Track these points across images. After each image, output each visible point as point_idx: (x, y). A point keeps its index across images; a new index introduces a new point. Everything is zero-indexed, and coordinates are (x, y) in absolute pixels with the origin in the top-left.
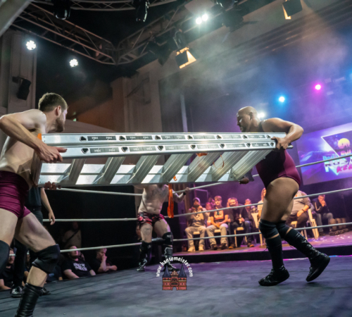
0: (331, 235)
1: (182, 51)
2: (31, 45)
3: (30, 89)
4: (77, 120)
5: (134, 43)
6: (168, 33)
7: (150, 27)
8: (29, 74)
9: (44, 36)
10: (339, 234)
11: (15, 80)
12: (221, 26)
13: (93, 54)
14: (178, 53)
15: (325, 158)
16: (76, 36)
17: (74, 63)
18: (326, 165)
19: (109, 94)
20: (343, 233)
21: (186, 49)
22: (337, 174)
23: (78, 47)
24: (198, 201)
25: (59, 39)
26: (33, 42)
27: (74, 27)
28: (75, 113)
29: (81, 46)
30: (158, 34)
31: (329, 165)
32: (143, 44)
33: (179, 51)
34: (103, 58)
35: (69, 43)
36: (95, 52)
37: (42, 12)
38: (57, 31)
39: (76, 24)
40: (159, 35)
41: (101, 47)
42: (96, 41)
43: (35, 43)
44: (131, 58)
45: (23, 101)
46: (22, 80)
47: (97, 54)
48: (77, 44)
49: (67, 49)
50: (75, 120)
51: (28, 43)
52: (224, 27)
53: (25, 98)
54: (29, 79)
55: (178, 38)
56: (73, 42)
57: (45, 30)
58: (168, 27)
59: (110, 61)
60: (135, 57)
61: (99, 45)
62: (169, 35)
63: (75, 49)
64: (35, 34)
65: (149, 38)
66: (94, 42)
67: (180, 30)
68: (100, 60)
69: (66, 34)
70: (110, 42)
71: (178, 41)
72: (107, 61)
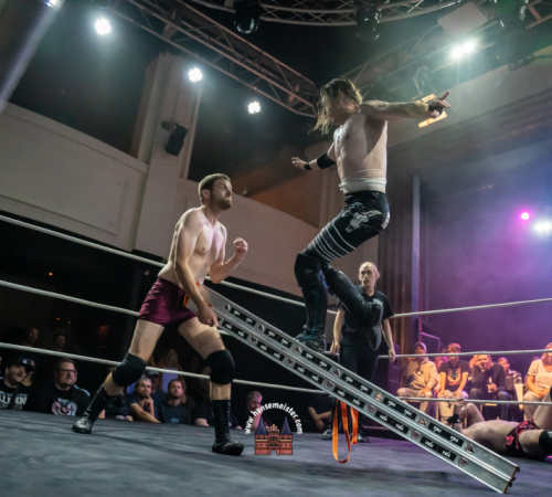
1: (425, 99)
2: (195, 75)
3: (185, 140)
7: (376, 64)
8: (187, 118)
9: (218, 64)
11: (165, 125)
13: (284, 97)
16: (263, 70)
17: (254, 107)
21: (432, 96)
23: (264, 85)
24: (422, 348)
25: (237, 70)
26: (199, 71)
27: (261, 54)
28: (245, 193)
29: (266, 83)
33: (420, 98)
34: (299, 106)
36: (288, 95)
37: (217, 29)
38: (236, 58)
39: (264, 50)
40: (391, 74)
41: (297, 89)
42: (291, 79)
43: (202, 72)
45: (173, 157)
46: (175, 127)
47: (291, 99)
48: (263, 80)
49: (247, 87)
51: (191, 71)
53: (176, 153)
54: (186, 126)
55: (420, 78)
56: (257, 77)
57: (218, 54)
58: (405, 64)
59: (310, 112)
61: (295, 86)
63: (259, 87)
64: (203, 60)
65: (375, 79)
66: (289, 80)
67: (425, 68)
68: (296, 107)
69: (247, 64)
70: (312, 83)
71: (419, 83)
72: (303, 111)
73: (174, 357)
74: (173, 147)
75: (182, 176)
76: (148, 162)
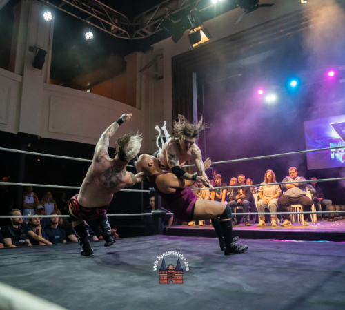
0: (329, 221)
1: (196, 30)
2: (48, 16)
3: (46, 58)
4: (91, 92)
5: (150, 18)
6: (184, 11)
7: (165, 5)
8: (45, 44)
9: (62, 7)
10: (337, 220)
11: (31, 49)
12: (236, 7)
13: (108, 27)
14: (192, 32)
15: (332, 145)
16: (93, 9)
17: (89, 35)
18: (332, 152)
19: (122, 68)
20: (341, 220)
21: (200, 28)
22: (342, 162)
23: (94, 20)
25: (76, 12)
26: (50, 13)
28: (89, 84)
29: (98, 19)
30: (173, 11)
31: (336, 152)
32: (158, 20)
33: (192, 29)
34: (118, 32)
35: (86, 16)
36: (111, 26)
38: (75, 4)
40: (175, 12)
41: (116, 21)
42: (112, 14)
43: (52, 13)
44: (145, 34)
45: (39, 70)
46: (38, 50)
47: (113, 28)
48: (93, 17)
49: (83, 22)
50: (89, 91)
51: (45, 14)
52: (239, 9)
53: (40, 68)
54: (45, 50)
55: (192, 16)
56: (90, 15)
57: (62, 1)
58: (183, 6)
59: (125, 35)
60: (150, 33)
61: (115, 19)
62: (184, 13)
63: (91, 22)
64: (52, 5)
65: (165, 15)
66: (111, 16)
67: (196, 9)
68: (115, 33)
69: (83, 7)
70: (126, 17)
71: (192, 20)
72: (121, 36)
73: (51, 196)
74: (38, 63)
75: (45, 82)
76: (22, 74)
